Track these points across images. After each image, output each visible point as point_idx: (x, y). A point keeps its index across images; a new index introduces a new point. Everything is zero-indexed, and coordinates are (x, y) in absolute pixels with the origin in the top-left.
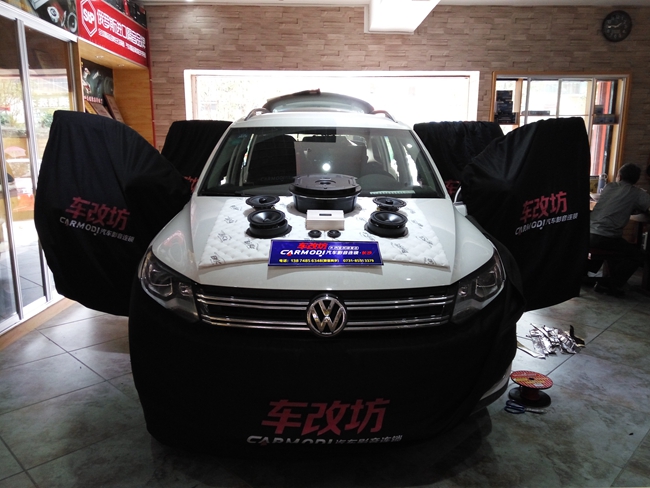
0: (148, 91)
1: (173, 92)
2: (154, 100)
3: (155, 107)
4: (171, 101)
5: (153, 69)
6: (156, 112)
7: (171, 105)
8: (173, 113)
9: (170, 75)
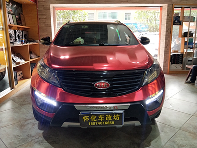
0: (36, 13)
1: (46, 13)
2: (39, 17)
3: (39, 19)
4: (45, 17)
5: (38, 4)
6: (39, 21)
7: (45, 18)
8: (46, 21)
9: (45, 7)
